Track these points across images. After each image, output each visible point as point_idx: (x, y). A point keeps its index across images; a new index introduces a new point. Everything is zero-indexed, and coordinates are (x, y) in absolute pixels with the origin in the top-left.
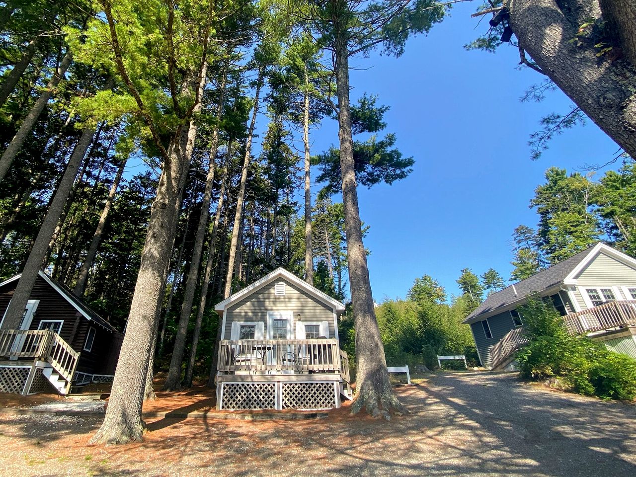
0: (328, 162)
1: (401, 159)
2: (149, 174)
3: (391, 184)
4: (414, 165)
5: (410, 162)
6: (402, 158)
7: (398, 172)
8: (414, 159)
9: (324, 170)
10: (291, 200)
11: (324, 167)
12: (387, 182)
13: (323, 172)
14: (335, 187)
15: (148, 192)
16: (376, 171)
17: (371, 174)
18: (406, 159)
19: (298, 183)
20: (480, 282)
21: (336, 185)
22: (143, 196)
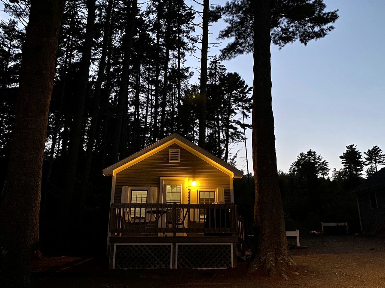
0: (237, 11)
1: (324, 12)
2: (14, 23)
3: (306, 44)
4: (336, 21)
5: (333, 17)
6: (326, 11)
7: (317, 29)
8: (338, 13)
9: (231, 22)
10: (182, 66)
11: (231, 17)
12: (302, 41)
13: (230, 25)
14: (241, 45)
15: (14, 46)
16: (292, 26)
17: (285, 30)
18: (329, 13)
19: (190, 46)
20: (363, 158)
21: (242, 43)
22: (9, 50)
